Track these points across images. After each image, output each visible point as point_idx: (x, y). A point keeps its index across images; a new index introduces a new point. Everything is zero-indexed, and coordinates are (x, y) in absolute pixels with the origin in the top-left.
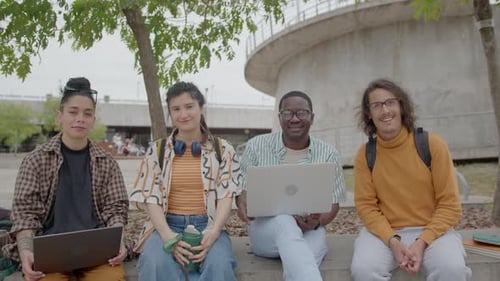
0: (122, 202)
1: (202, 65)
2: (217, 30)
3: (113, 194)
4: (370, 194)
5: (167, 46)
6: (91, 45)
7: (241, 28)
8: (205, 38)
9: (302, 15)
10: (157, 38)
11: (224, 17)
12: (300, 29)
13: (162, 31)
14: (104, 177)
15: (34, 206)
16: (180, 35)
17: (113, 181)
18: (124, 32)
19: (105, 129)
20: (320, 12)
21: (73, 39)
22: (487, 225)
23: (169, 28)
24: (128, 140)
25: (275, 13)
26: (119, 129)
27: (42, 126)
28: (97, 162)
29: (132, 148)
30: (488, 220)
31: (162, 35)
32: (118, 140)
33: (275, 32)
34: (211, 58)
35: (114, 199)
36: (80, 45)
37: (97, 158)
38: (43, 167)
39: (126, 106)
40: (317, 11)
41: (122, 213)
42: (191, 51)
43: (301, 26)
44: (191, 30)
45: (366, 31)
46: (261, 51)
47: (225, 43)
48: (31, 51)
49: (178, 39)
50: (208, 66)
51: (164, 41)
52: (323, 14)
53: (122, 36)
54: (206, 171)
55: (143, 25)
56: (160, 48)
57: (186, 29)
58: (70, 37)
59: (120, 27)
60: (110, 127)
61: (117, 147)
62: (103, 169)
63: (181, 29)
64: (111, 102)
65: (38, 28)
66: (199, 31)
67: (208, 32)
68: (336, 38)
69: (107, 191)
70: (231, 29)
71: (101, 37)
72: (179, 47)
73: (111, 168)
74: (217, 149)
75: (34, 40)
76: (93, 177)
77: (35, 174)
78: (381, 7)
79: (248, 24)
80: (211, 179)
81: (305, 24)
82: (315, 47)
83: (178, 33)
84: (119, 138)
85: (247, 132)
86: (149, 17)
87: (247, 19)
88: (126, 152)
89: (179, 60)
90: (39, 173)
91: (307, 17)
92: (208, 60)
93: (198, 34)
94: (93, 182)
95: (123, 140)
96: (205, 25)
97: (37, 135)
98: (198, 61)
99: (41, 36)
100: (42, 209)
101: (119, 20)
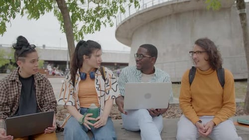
0: (53, 102)
1: (96, 29)
2: (105, 11)
3: (48, 99)
4: (187, 96)
5: (78, 19)
6: (39, 18)
7: (117, 11)
8: (98, 15)
9: (145, 6)
10: (73, 14)
11: (108, 5)
12: (144, 13)
13: (76, 11)
14: (42, 90)
15: (4, 109)
16: (85, 14)
17: (47, 92)
18: (55, 11)
19: (43, 62)
20: (154, 4)
21: (28, 14)
22: (242, 114)
23: (79, 10)
24: (55, 68)
25: (135, 3)
26: (50, 62)
27: (10, 60)
28: (38, 82)
29: (57, 72)
30: (242, 111)
31: (76, 13)
32: (49, 68)
33: (131, 14)
34: (101, 26)
35: (48, 101)
36: (31, 17)
37: (38, 81)
38: (10, 89)
39: (54, 50)
40: (153, 4)
41: (53, 108)
42: (91, 22)
43: (145, 11)
44: (91, 11)
45: (177, 15)
46: (124, 23)
47: (109, 18)
48: (6, 20)
49: (84, 15)
50: (99, 30)
51: (77, 16)
52: (156, 5)
53: (55, 14)
54: (98, 86)
55: (66, 8)
56: (74, 20)
57: (88, 11)
58: (27, 13)
59: (54, 9)
60: (45, 61)
61: (49, 72)
62: (42, 86)
63: (85, 11)
64: (46, 48)
65: (10, 7)
66: (95, 12)
67: (99, 12)
68: (162, 18)
69: (44, 97)
70: (112, 11)
71: (44, 13)
72: (84, 20)
73: (46, 85)
74: (103, 74)
75: (8, 14)
76: (37, 91)
77: (5, 93)
78: (185, 2)
79: (121, 9)
80: (101, 90)
81: (147, 10)
82: (151, 22)
83: (84, 12)
84: (50, 67)
85: (116, 64)
86: (69, 4)
87: (120, 6)
88: (54, 74)
89: (84, 27)
90: (7, 92)
91: (147, 7)
92: (100, 27)
93: (94, 13)
94: (37, 94)
95: (52, 68)
96: (98, 9)
97: (7, 65)
98: (94, 27)
99: (12, 12)
100: (8, 110)
101: (53, 5)
